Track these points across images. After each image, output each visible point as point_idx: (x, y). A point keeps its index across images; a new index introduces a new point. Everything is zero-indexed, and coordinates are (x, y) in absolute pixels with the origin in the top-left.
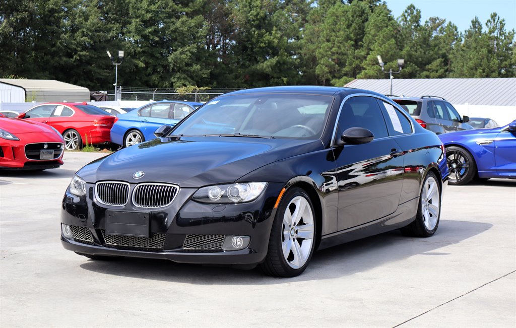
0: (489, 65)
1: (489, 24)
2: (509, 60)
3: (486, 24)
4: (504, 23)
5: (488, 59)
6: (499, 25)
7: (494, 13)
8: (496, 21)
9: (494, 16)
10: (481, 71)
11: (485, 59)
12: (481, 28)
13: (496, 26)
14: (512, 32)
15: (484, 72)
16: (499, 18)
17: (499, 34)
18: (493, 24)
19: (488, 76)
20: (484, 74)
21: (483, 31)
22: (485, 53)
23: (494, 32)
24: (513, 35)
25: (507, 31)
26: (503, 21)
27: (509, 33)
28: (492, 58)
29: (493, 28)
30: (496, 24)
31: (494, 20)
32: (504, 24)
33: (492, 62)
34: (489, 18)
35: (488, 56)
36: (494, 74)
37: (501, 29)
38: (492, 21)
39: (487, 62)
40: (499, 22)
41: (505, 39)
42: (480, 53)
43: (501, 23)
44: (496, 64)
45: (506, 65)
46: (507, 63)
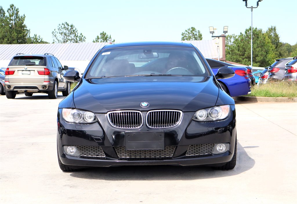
0: (11, 36)
1: (9, 11)
2: (23, 33)
3: (8, 11)
4: (18, 10)
5: (10, 32)
6: (15, 12)
7: (12, 4)
8: (13, 10)
9: (12, 6)
10: (7, 40)
11: (9, 32)
12: (5, 14)
13: (14, 13)
14: (24, 16)
15: (8, 40)
16: (15, 7)
17: (15, 17)
18: (11, 11)
19: (10, 43)
20: (9, 42)
21: (6, 15)
22: (8, 29)
23: (13, 16)
24: (24, 18)
25: (20, 16)
26: (18, 9)
27: (21, 17)
28: (13, 32)
29: (12, 13)
30: (14, 11)
31: (12, 9)
32: (19, 12)
33: (13, 35)
34: (9, 7)
35: (10, 31)
36: (14, 42)
37: (17, 14)
38: (11, 9)
39: (10, 34)
40: (15, 10)
41: (19, 20)
42: (5, 29)
43: (16, 10)
44: (15, 36)
45: (21, 36)
46: (21, 35)
